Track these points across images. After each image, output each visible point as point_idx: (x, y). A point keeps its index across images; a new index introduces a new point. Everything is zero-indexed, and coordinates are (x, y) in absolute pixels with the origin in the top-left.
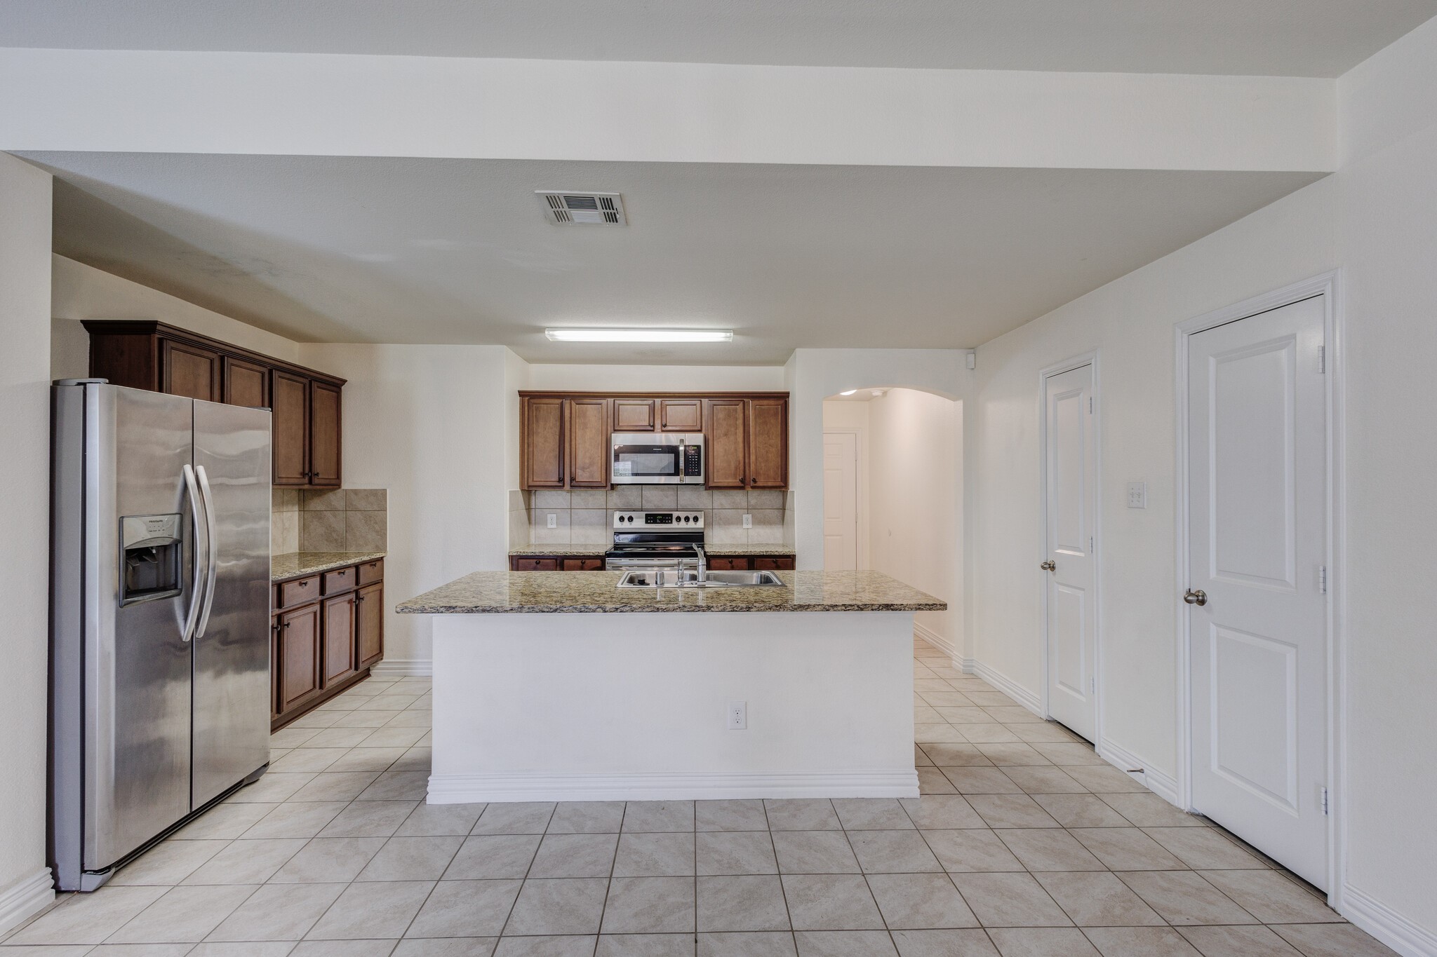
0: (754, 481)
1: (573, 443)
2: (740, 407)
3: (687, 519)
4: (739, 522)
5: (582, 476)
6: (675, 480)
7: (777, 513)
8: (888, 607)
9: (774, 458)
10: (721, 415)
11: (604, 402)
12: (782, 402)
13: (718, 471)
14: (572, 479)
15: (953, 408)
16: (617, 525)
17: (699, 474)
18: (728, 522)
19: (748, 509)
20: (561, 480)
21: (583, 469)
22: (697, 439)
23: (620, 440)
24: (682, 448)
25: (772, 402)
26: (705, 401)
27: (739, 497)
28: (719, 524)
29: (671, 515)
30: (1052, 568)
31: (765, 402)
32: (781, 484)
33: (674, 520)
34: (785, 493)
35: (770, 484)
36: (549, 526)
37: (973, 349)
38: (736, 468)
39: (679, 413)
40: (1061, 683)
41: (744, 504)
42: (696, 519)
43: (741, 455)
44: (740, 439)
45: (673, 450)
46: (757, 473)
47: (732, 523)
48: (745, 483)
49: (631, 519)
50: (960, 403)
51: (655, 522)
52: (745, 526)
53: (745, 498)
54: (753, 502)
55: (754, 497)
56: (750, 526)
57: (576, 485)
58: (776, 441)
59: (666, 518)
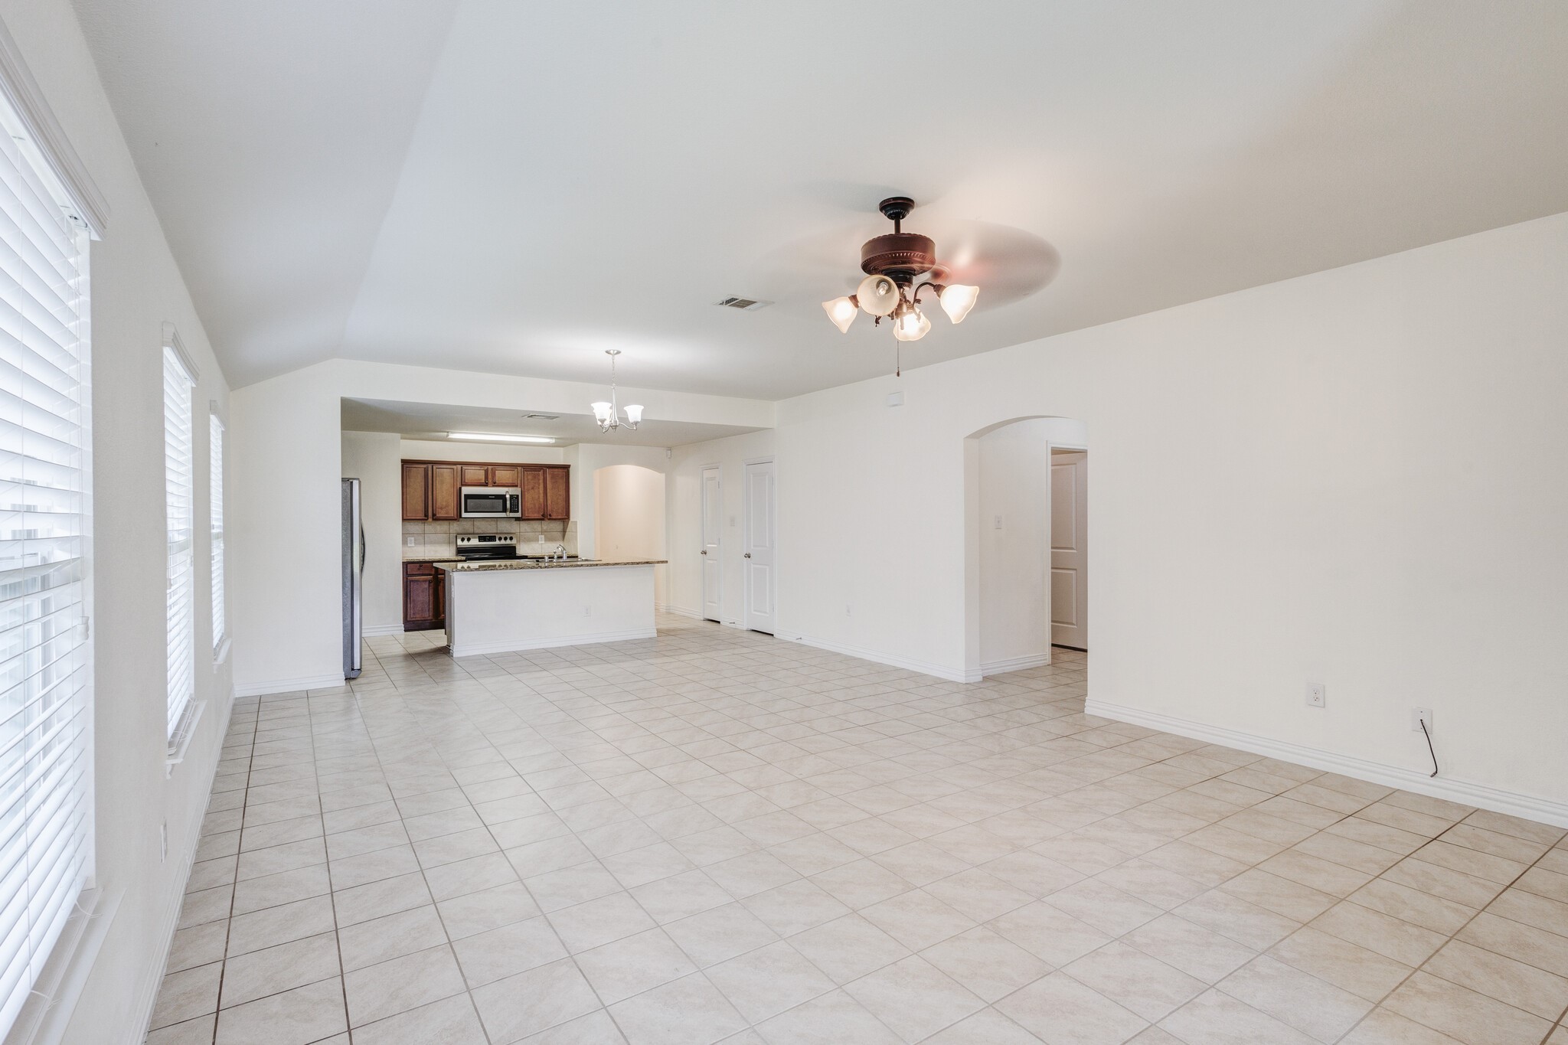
0: (550, 515)
1: (434, 492)
2: (541, 473)
3: (506, 539)
4: (537, 540)
5: (441, 514)
6: (503, 515)
7: (560, 535)
8: (647, 563)
9: (562, 503)
10: (530, 477)
11: (454, 467)
12: (566, 470)
13: (528, 510)
14: (434, 515)
15: (660, 477)
16: (459, 542)
17: (518, 512)
18: (529, 540)
19: (542, 532)
20: (426, 515)
21: (441, 508)
22: (516, 491)
23: (466, 490)
24: (508, 496)
25: (561, 470)
26: (519, 468)
27: (536, 525)
28: (524, 541)
29: (495, 537)
30: (705, 553)
31: (556, 470)
32: (565, 518)
33: (497, 539)
34: (566, 523)
35: (559, 517)
36: (409, 545)
37: (670, 449)
38: (539, 508)
39: (502, 475)
40: (709, 602)
41: (540, 530)
42: (511, 539)
43: (542, 500)
44: (541, 491)
45: (502, 497)
46: (552, 511)
47: (532, 541)
48: (545, 516)
49: (469, 540)
50: (663, 475)
51: (485, 541)
52: (540, 542)
53: (540, 526)
54: (545, 528)
55: (546, 525)
56: (543, 542)
57: (436, 519)
58: (563, 492)
59: (492, 538)
